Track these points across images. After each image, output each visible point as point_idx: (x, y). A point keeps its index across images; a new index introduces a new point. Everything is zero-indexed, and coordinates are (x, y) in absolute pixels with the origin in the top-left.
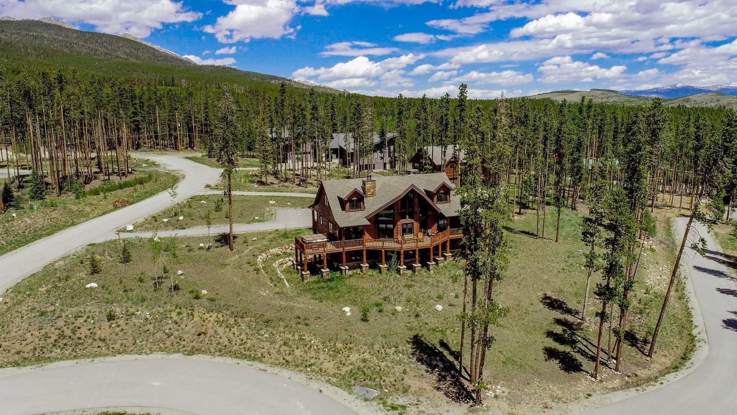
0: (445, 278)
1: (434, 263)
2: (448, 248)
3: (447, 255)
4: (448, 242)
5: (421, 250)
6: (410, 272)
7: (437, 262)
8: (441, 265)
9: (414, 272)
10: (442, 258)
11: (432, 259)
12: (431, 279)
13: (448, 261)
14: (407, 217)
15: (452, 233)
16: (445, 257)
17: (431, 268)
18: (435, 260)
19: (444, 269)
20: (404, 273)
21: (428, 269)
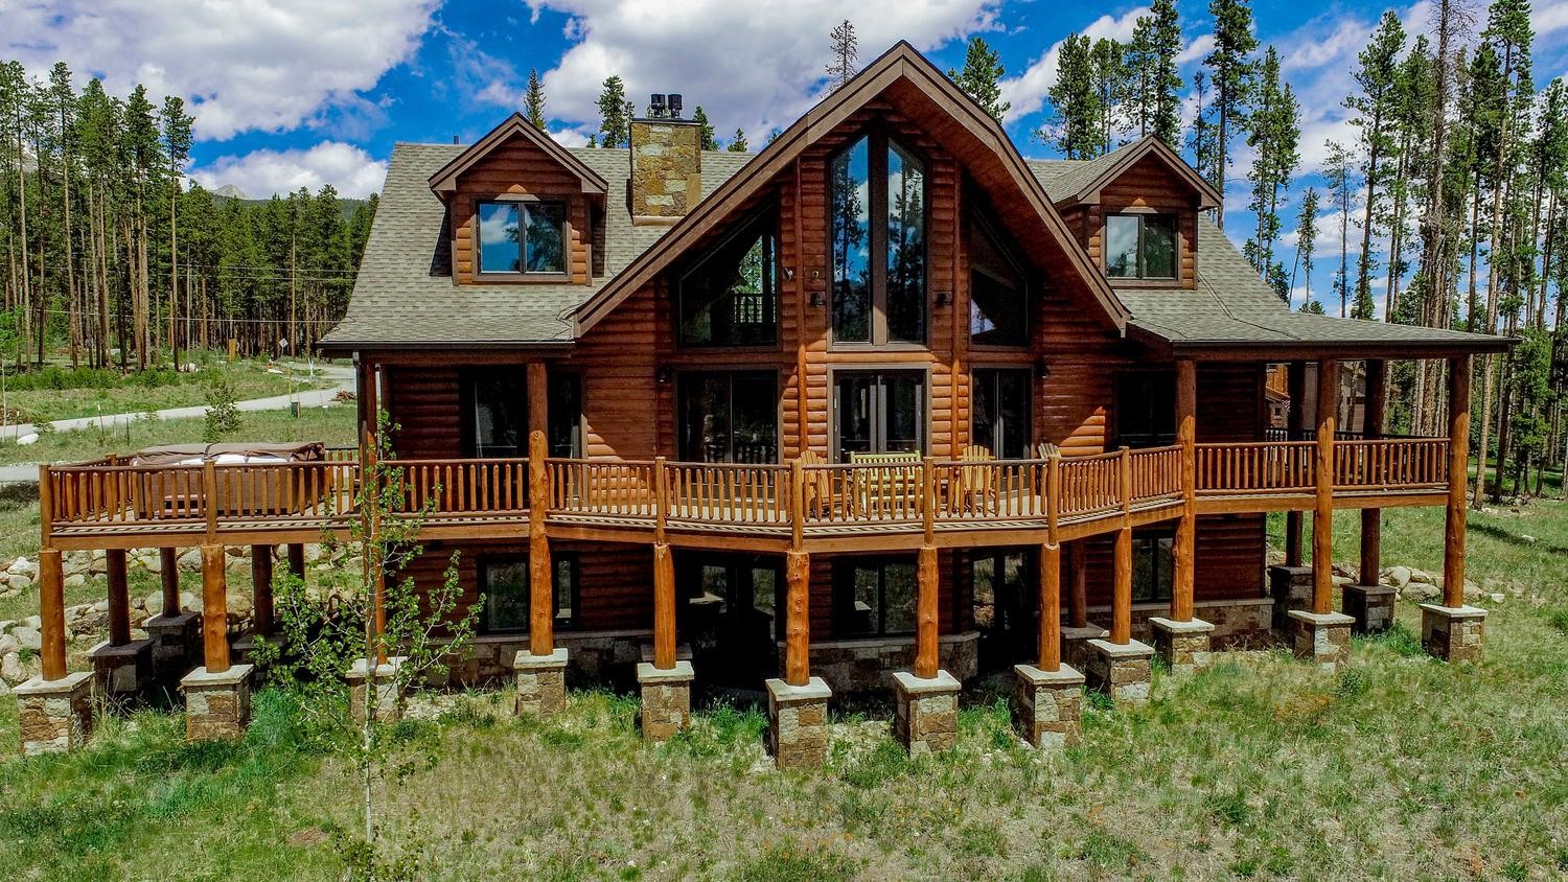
0: (1167, 809)
1: (1067, 672)
2: (1185, 581)
3: (1176, 626)
4: (1188, 533)
5: (957, 564)
6: (866, 735)
7: (1098, 675)
8: (1132, 693)
9: (903, 734)
10: (1136, 647)
11: (1052, 645)
12: (1033, 808)
13: (1184, 671)
14: (879, 320)
15: (1210, 476)
16: (1162, 640)
17: (1045, 709)
18: (1072, 652)
19: (1155, 726)
20: (812, 745)
21: (1024, 720)
